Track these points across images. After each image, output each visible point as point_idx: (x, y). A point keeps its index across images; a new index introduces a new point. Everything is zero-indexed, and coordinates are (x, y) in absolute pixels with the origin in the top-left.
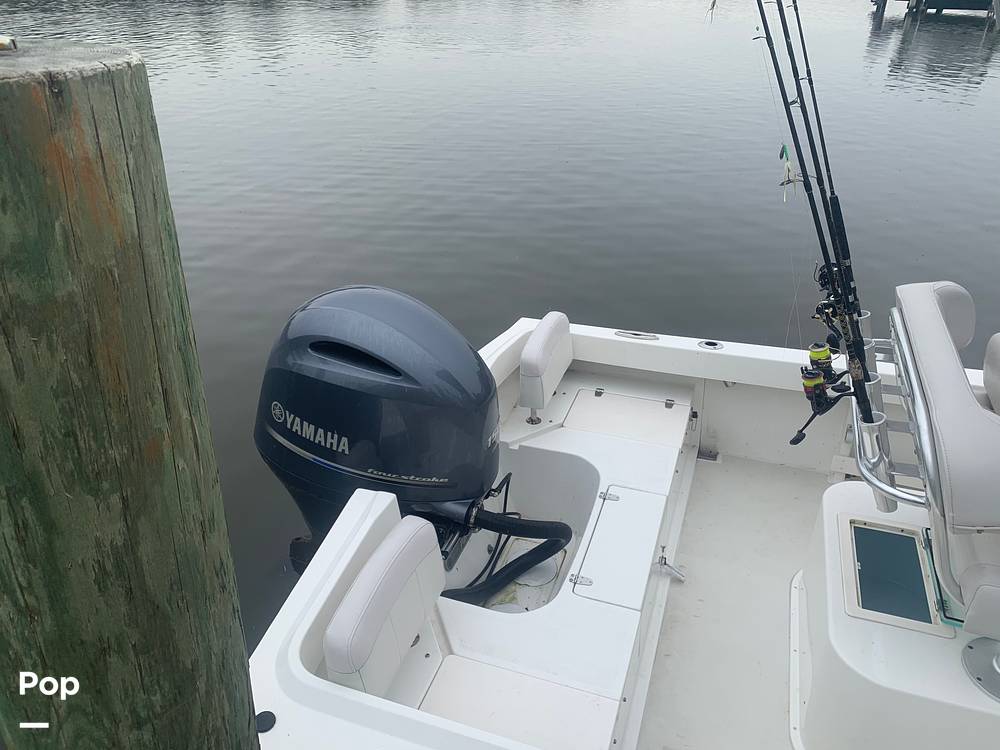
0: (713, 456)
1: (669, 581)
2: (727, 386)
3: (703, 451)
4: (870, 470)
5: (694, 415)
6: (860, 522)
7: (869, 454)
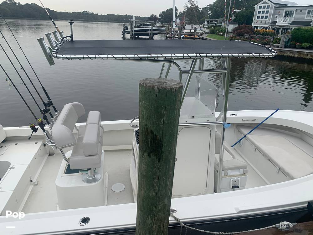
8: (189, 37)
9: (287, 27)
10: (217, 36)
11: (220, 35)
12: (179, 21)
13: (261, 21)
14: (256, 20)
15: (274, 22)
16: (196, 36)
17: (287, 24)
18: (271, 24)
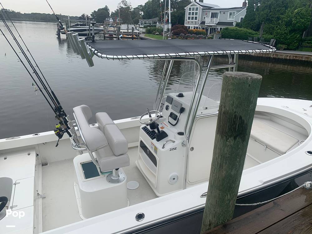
0: (46, 164)
1: (41, 198)
2: (44, 144)
3: (43, 164)
4: (75, 147)
5: (38, 155)
6: (82, 163)
7: (74, 144)
8: (127, 36)
9: (214, 27)
10: (154, 35)
11: (157, 34)
12: (112, 21)
13: (192, 22)
14: (188, 20)
15: (203, 23)
16: (134, 36)
17: (214, 25)
18: (200, 24)
